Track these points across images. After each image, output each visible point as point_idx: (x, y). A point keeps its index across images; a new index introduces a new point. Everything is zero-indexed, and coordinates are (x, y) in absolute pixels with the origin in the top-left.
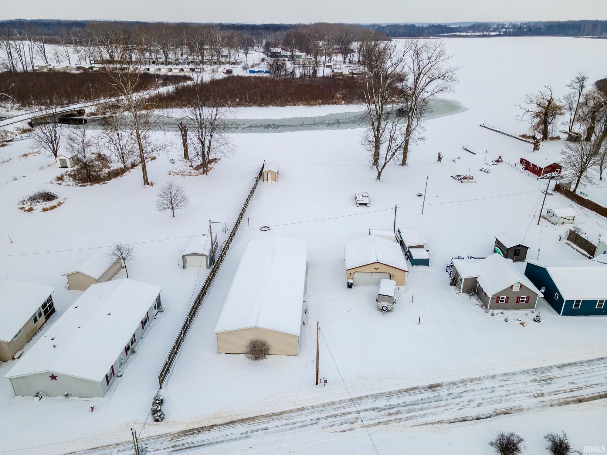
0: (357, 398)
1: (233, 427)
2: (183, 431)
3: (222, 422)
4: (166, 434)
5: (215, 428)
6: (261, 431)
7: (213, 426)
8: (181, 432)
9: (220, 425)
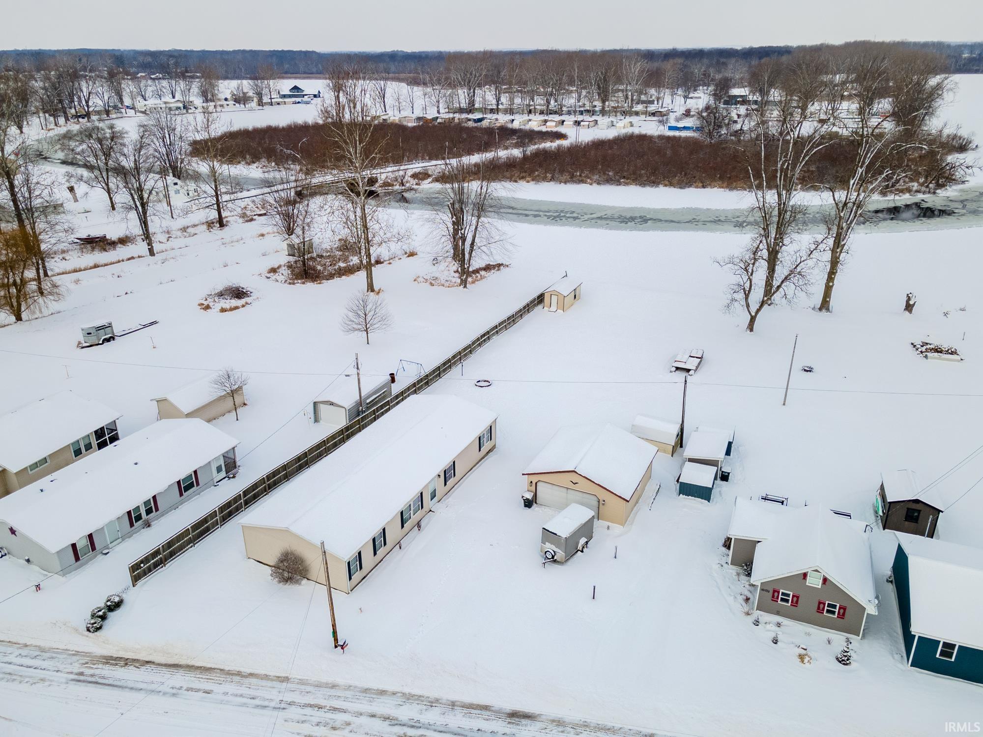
0: (378, 690)
1: (171, 673)
2: (108, 656)
3: (163, 661)
4: (87, 653)
5: (148, 666)
6: (201, 694)
7: (148, 662)
8: (105, 657)
9: (159, 665)
